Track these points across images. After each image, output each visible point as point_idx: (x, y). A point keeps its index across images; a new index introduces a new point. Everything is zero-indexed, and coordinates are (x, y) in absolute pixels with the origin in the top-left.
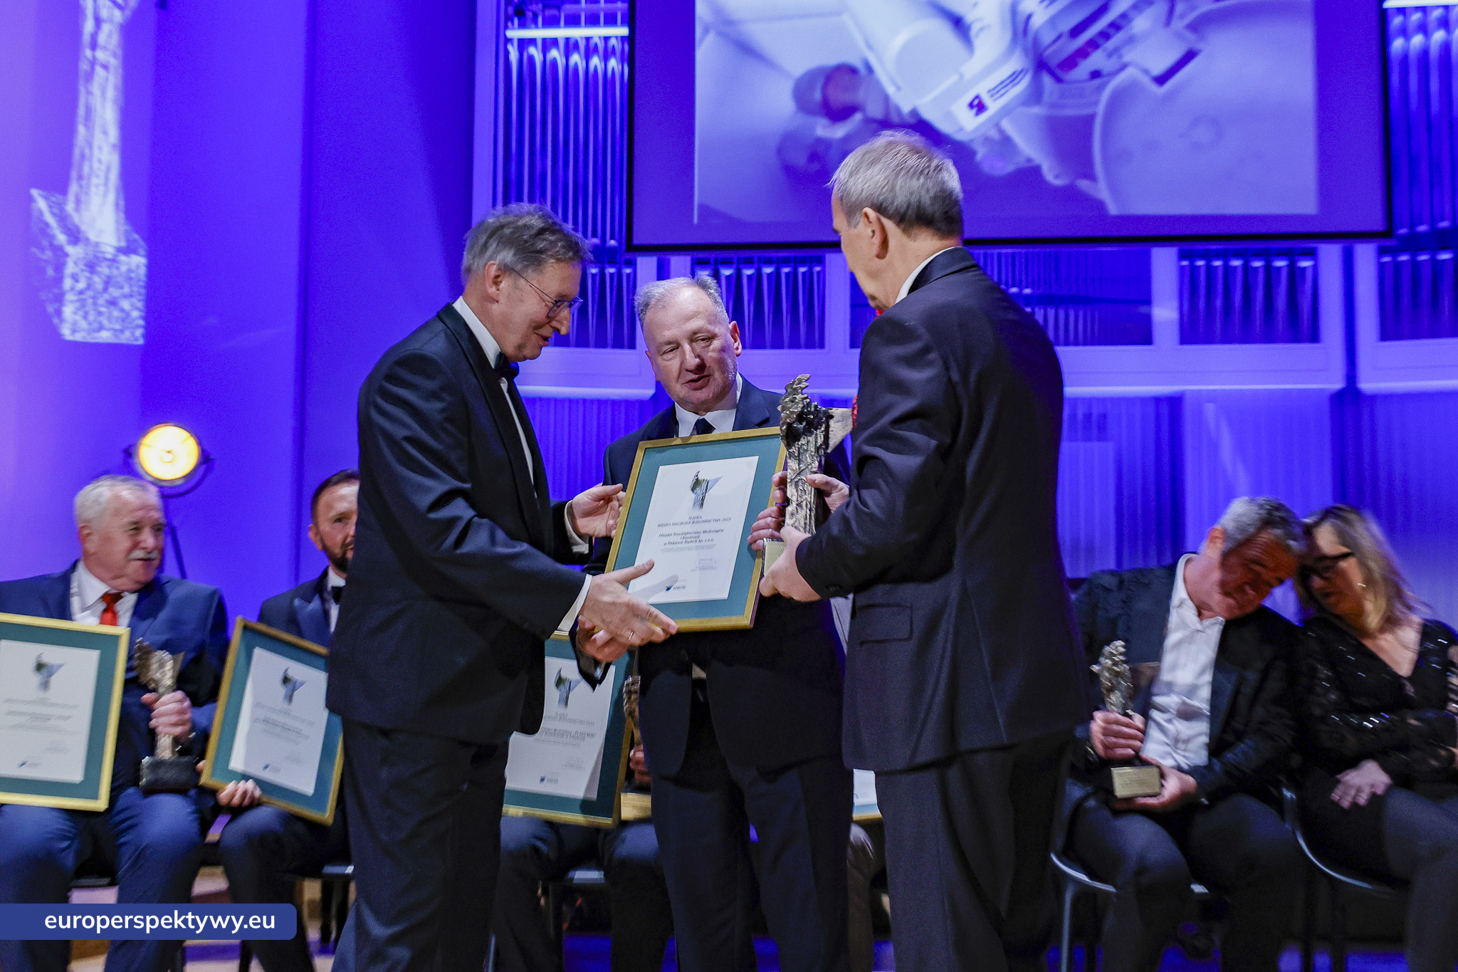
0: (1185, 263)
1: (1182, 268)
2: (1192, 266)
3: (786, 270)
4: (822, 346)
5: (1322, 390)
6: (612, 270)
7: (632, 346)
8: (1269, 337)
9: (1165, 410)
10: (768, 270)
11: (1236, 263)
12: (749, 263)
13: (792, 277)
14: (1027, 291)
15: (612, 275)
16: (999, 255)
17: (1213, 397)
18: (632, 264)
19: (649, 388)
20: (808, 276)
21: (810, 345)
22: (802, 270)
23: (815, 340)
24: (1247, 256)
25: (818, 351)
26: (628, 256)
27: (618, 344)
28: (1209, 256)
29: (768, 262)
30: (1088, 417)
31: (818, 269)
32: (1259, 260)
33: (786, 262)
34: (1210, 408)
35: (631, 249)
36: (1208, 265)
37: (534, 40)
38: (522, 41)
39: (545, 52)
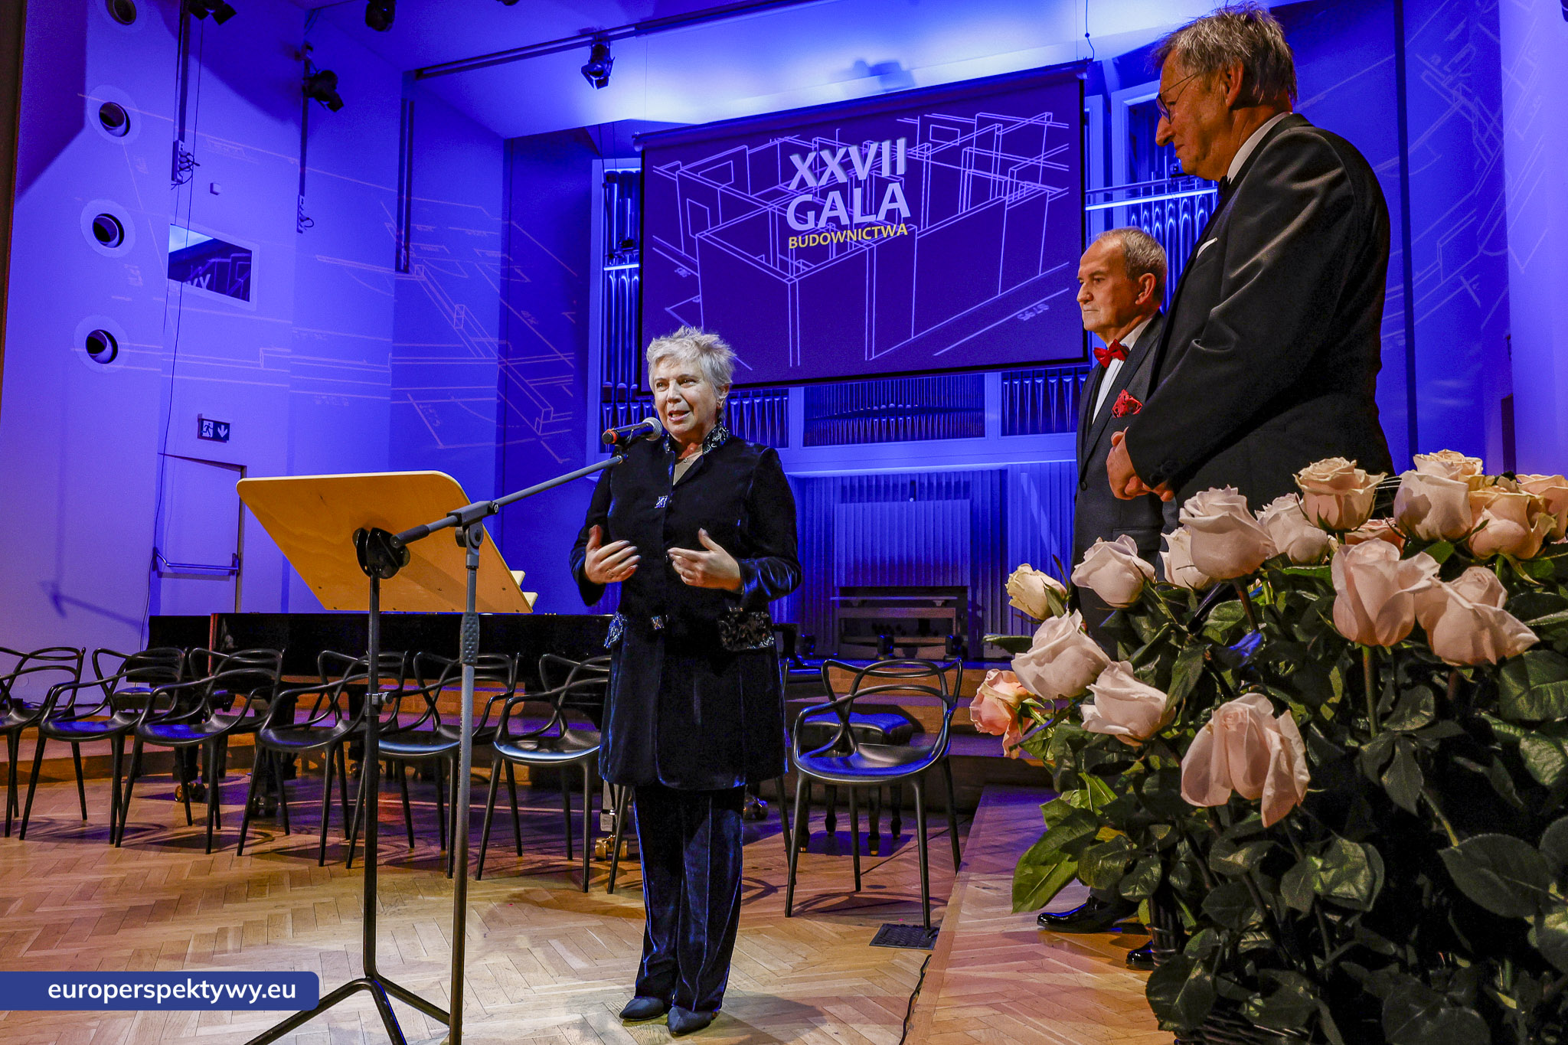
0: (1006, 382)
1: (1004, 387)
2: (1011, 384)
3: (769, 399)
4: (787, 446)
8: (1059, 428)
9: (997, 478)
10: (757, 401)
11: (1040, 381)
12: (747, 397)
13: (771, 403)
14: (908, 406)
16: (891, 384)
17: (1025, 469)
20: (781, 402)
21: (782, 445)
22: (778, 397)
23: (783, 442)
24: (1047, 376)
28: (1022, 377)
29: (758, 396)
30: (957, 484)
31: (787, 396)
32: (1052, 379)
33: (767, 394)
34: (1024, 475)
36: (1022, 384)
37: (623, 271)
38: (617, 271)
39: (631, 277)
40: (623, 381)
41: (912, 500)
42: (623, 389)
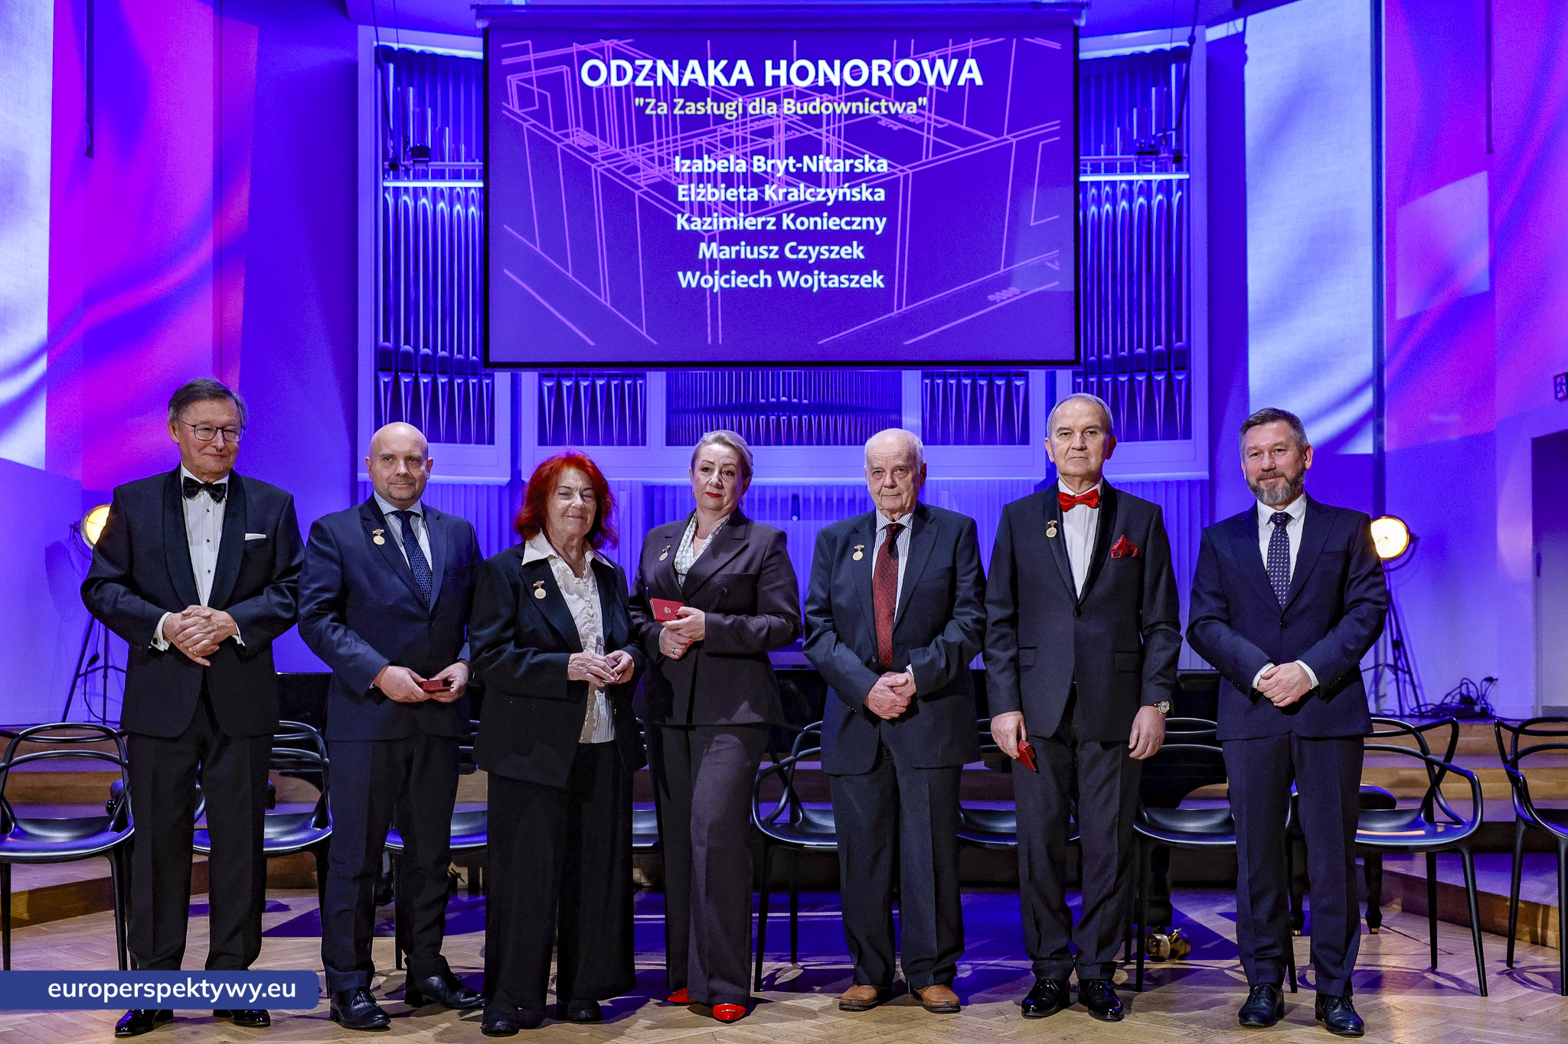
0: (927, 381)
1: (924, 386)
2: (933, 384)
3: (616, 382)
4: (644, 444)
5: (1029, 481)
6: (474, 381)
7: (491, 442)
8: (990, 440)
10: (600, 382)
11: (967, 382)
12: (585, 377)
13: (620, 388)
14: (806, 401)
15: (473, 384)
16: (784, 374)
17: (947, 486)
18: (491, 376)
19: (507, 477)
20: (633, 388)
21: (634, 443)
22: (628, 382)
23: (638, 438)
24: (974, 377)
25: (640, 447)
26: (488, 371)
27: (480, 441)
28: (945, 377)
29: (601, 376)
30: (852, 501)
31: (641, 382)
32: (982, 380)
33: (615, 377)
34: (945, 493)
35: (488, 366)
36: (945, 384)
37: (406, 189)
38: (396, 190)
39: (416, 199)
40: (407, 342)
41: (795, 518)
42: (407, 353)
